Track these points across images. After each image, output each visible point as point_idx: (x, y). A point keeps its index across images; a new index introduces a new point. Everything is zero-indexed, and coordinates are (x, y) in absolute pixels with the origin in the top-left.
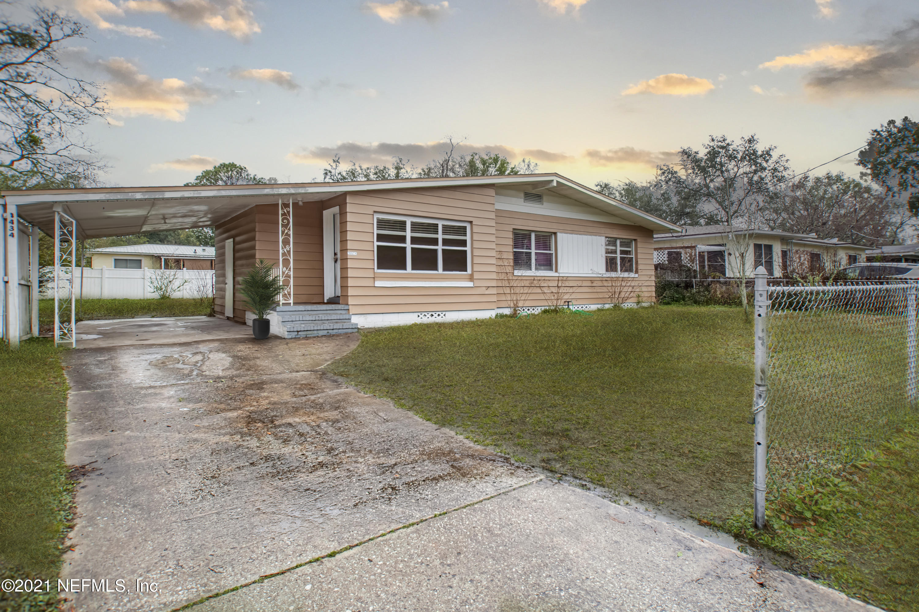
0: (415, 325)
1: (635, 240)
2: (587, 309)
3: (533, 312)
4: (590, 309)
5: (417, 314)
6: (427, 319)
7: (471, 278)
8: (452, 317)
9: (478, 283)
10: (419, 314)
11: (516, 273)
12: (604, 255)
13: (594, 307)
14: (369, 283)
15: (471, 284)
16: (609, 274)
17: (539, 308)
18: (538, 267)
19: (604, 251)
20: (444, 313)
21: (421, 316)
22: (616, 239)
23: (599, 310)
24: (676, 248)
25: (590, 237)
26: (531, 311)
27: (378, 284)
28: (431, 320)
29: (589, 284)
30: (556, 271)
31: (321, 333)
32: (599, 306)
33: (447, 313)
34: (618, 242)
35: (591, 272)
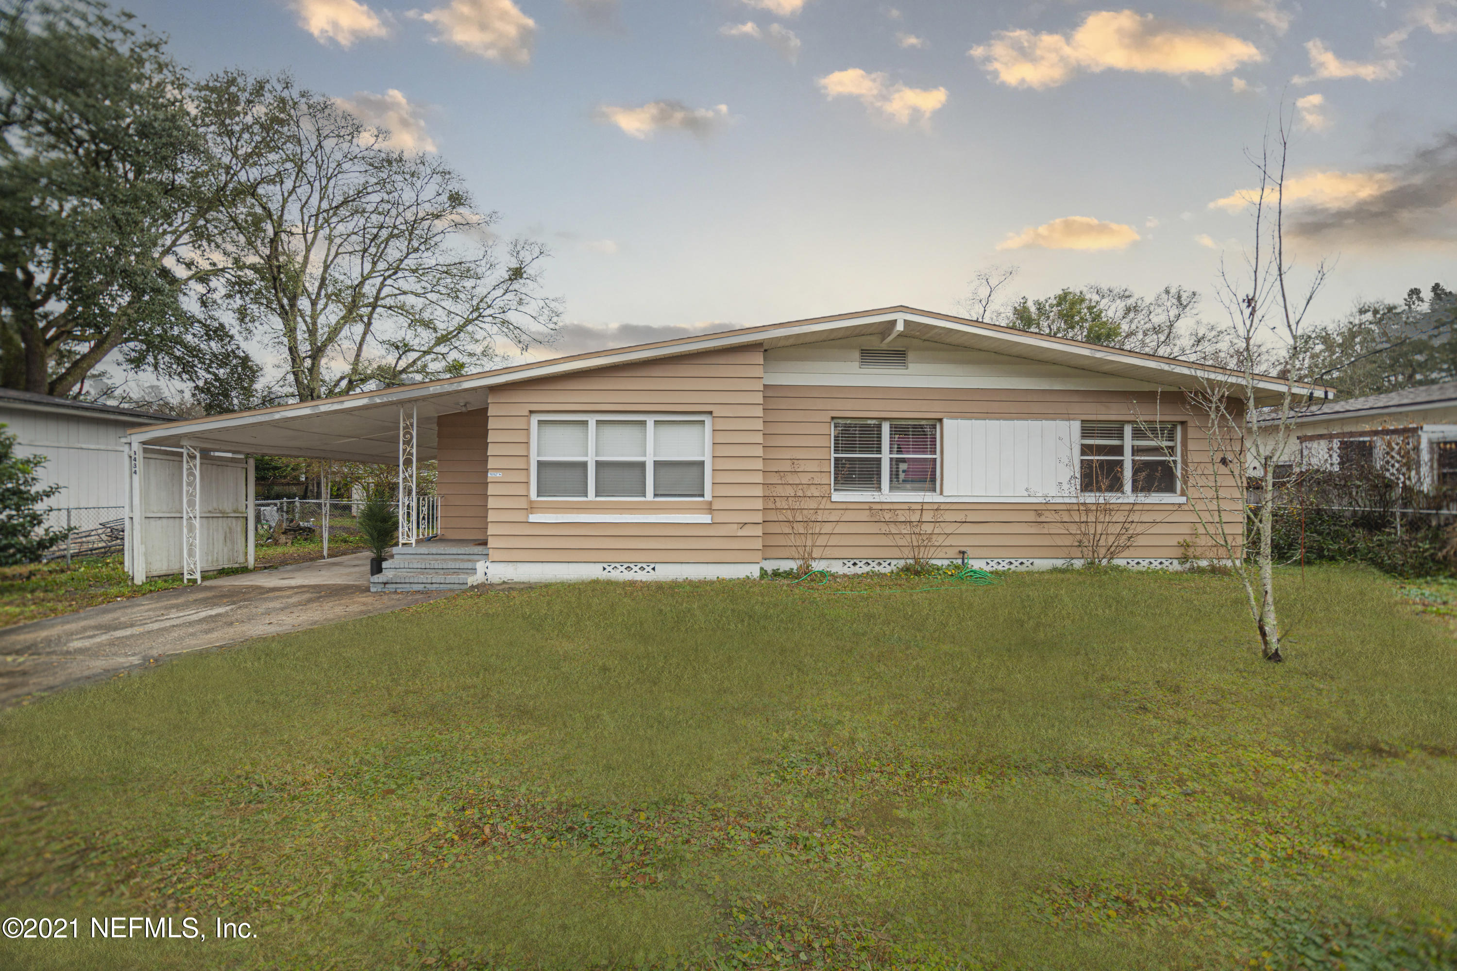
0: (596, 582)
1: (1183, 423)
2: (1023, 568)
3: (877, 568)
4: (1035, 568)
5: (601, 566)
6: (620, 575)
7: (709, 508)
8: (667, 573)
9: (721, 518)
10: (605, 565)
11: (837, 497)
12: (1077, 457)
13: (1043, 564)
14: (519, 516)
15: (706, 519)
16: (1090, 498)
17: (894, 562)
18: (895, 483)
19: (1077, 450)
20: (652, 566)
21: (608, 569)
22: (1123, 423)
23: (1055, 570)
24: (1363, 434)
25: (1037, 424)
26: (874, 567)
27: (533, 518)
28: (628, 576)
29: (1032, 517)
30: (941, 493)
31: (416, 587)
32: (1059, 563)
33: (657, 566)
34: (1128, 430)
35: (1026, 494)
